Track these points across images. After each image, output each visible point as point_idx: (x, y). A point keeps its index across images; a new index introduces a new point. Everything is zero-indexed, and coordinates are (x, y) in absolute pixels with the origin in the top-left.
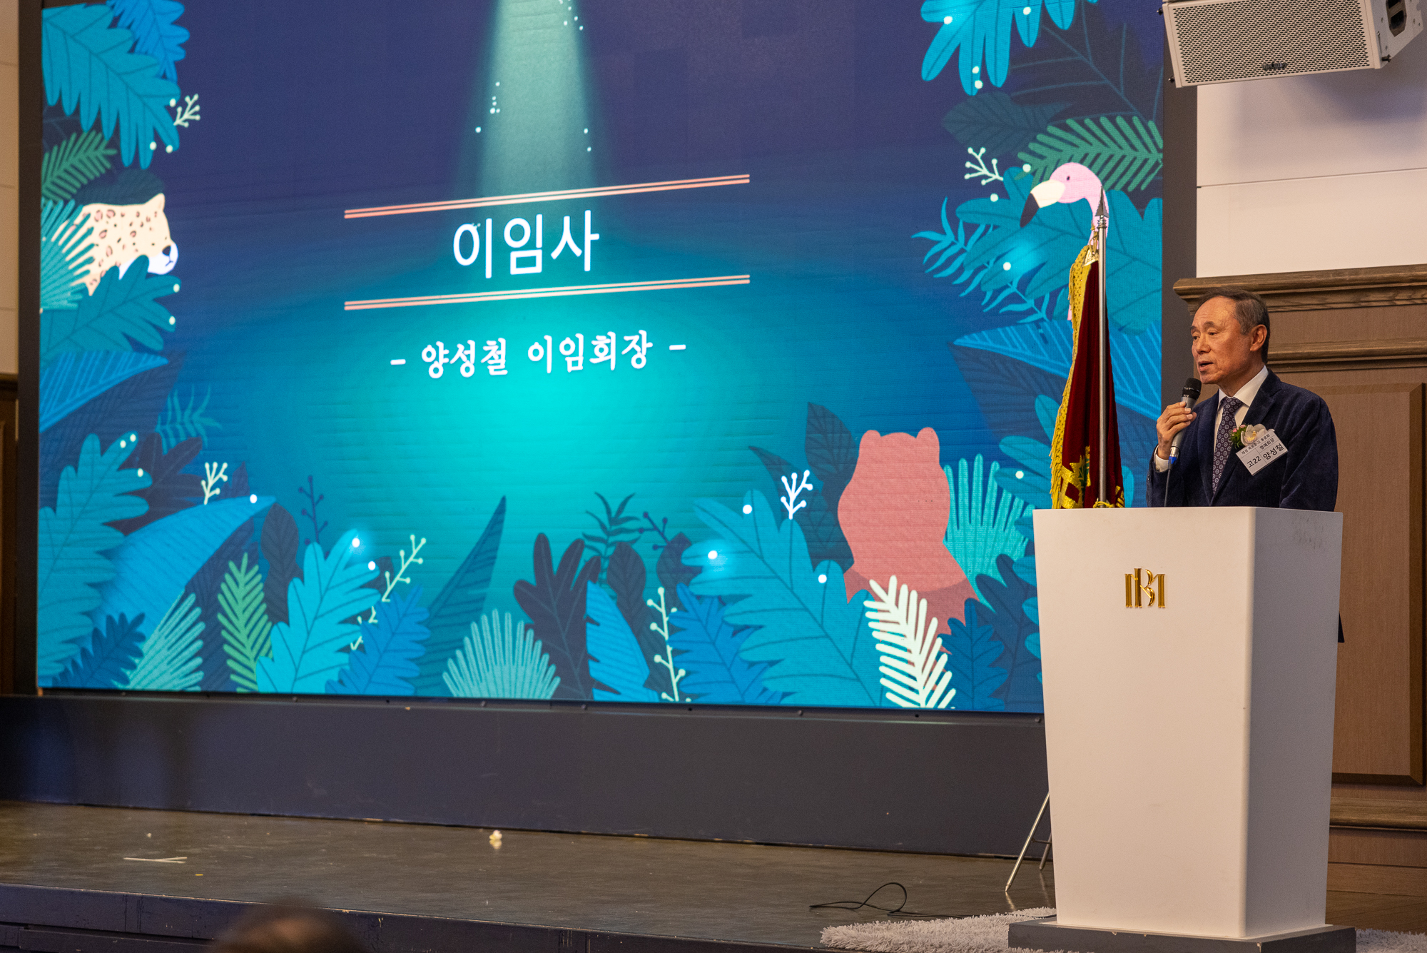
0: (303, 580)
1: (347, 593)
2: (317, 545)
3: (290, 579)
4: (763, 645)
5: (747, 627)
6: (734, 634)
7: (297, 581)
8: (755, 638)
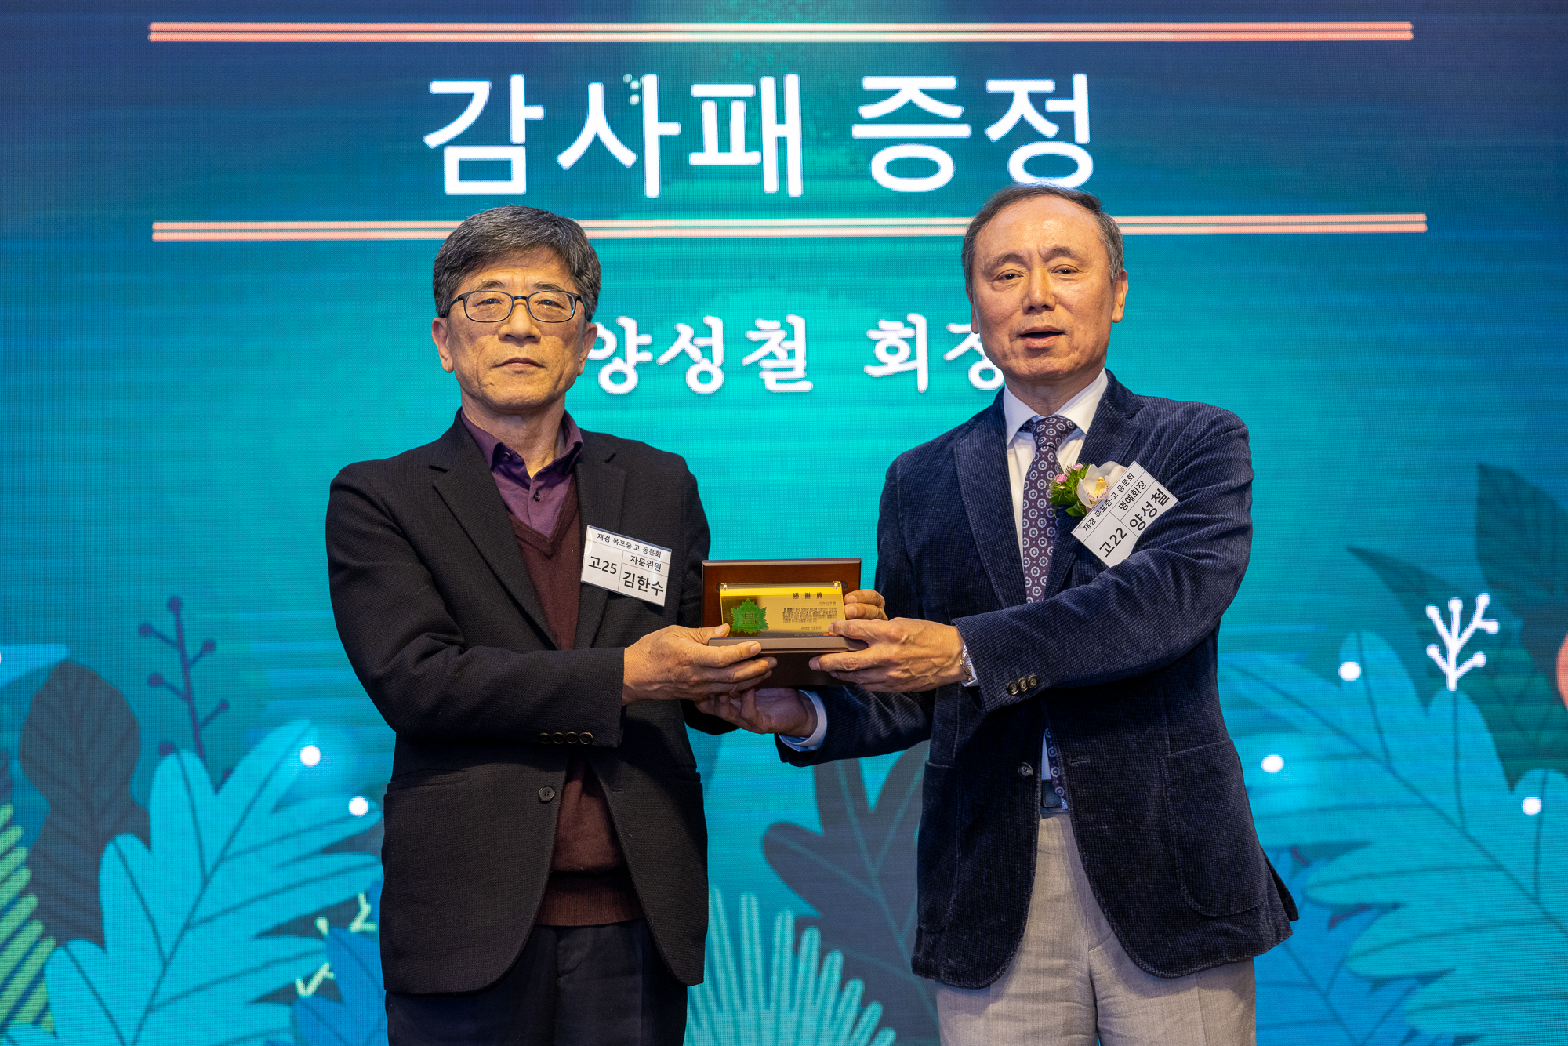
0: (147, 841)
1: (283, 865)
2: (191, 760)
3: (109, 837)
4: (1403, 942)
5: (1362, 908)
6: (1333, 923)
7: (128, 842)
8: (1383, 929)
